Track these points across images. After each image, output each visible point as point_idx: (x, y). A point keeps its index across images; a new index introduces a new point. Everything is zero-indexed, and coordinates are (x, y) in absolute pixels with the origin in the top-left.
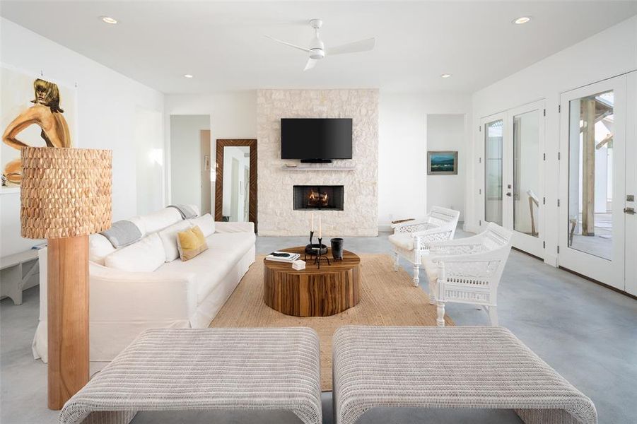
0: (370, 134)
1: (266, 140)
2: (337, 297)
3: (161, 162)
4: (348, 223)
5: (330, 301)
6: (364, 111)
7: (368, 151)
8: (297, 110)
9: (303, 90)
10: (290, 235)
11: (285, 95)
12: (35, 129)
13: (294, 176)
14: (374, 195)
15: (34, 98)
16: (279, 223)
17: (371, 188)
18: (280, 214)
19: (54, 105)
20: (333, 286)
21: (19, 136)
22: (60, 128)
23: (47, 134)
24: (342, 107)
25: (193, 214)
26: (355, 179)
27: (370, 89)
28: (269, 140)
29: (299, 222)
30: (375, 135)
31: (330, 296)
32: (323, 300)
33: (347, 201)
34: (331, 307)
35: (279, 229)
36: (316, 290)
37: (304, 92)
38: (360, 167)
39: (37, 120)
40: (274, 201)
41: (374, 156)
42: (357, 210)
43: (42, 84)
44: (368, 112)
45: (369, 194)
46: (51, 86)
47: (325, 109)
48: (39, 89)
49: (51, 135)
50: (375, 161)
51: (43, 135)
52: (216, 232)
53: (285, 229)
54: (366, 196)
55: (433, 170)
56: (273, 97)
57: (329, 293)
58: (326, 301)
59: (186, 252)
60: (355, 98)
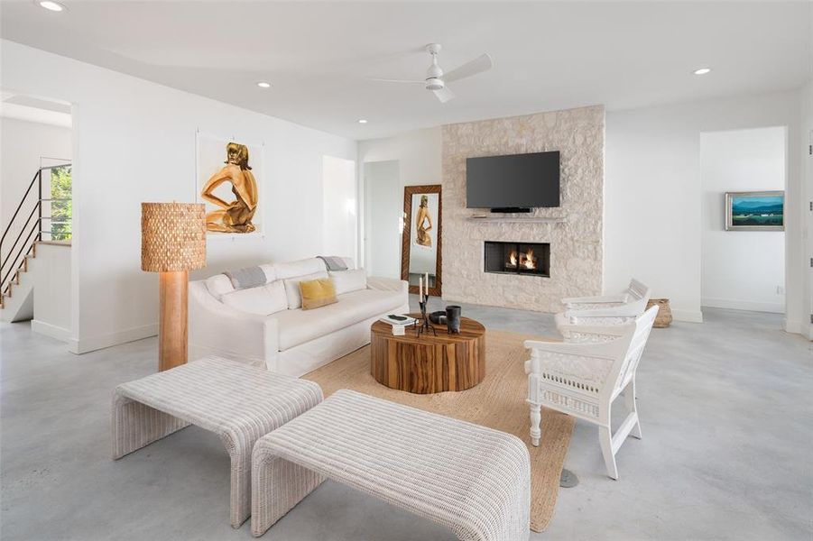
0: (590, 171)
1: (452, 185)
2: (430, 373)
3: (354, 212)
4: (555, 295)
5: (421, 377)
6: (579, 140)
7: (586, 195)
8: (488, 146)
9: (494, 120)
10: (478, 302)
11: (473, 129)
12: (227, 185)
13: (484, 229)
14: (595, 259)
15: (226, 160)
16: (465, 287)
17: (590, 247)
18: (468, 276)
19: (244, 164)
20: (425, 360)
21: (214, 192)
22: (248, 183)
23: (237, 189)
24: (547, 135)
25: (342, 266)
26: (566, 236)
27: (587, 107)
28: (455, 185)
29: (490, 288)
30: (598, 171)
31: (420, 370)
32: (412, 374)
33: (555, 266)
34: (421, 384)
35: (465, 294)
36: (404, 359)
37: (497, 122)
38: (573, 218)
39: (229, 178)
40: (461, 260)
41: (596, 201)
42: (569, 278)
43: (234, 147)
44: (585, 139)
45: (588, 257)
46: (241, 147)
47: (524, 141)
48: (231, 151)
49: (241, 190)
50: (598, 209)
51: (234, 190)
52: (368, 288)
53: (473, 295)
54: (584, 259)
55: (736, 223)
56: (459, 133)
57: (419, 366)
58: (415, 376)
59: (307, 302)
60: (566, 122)
